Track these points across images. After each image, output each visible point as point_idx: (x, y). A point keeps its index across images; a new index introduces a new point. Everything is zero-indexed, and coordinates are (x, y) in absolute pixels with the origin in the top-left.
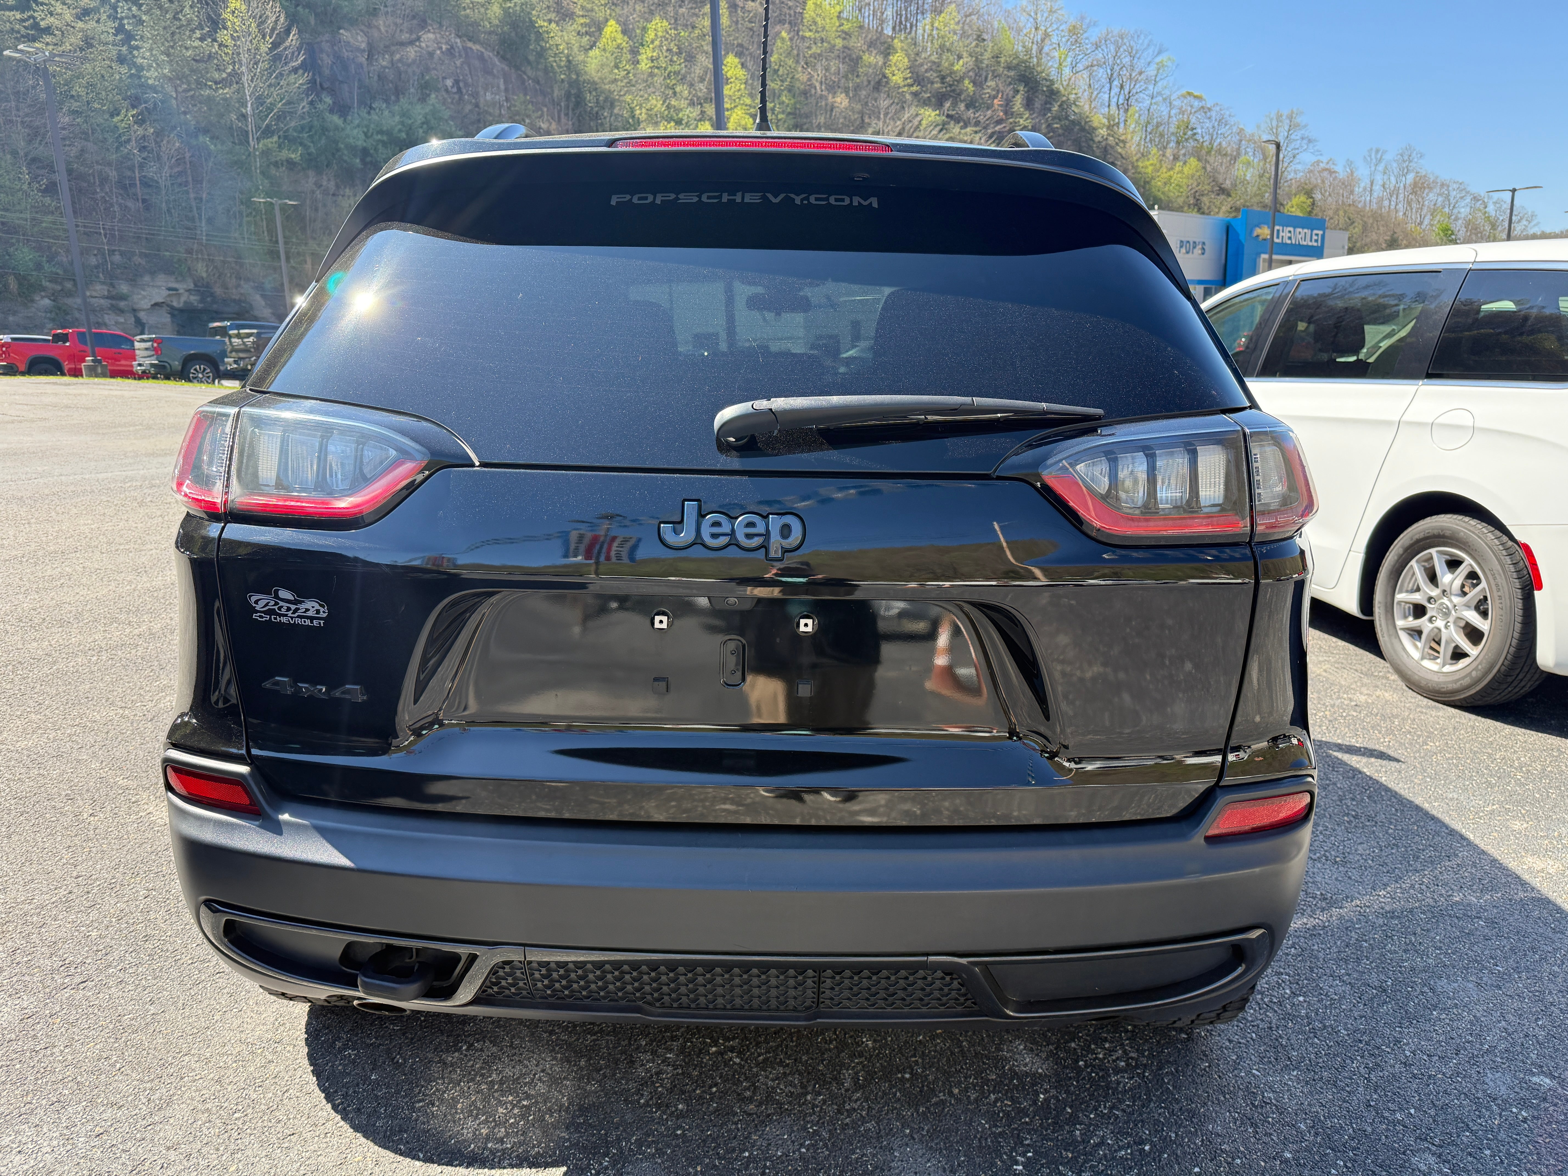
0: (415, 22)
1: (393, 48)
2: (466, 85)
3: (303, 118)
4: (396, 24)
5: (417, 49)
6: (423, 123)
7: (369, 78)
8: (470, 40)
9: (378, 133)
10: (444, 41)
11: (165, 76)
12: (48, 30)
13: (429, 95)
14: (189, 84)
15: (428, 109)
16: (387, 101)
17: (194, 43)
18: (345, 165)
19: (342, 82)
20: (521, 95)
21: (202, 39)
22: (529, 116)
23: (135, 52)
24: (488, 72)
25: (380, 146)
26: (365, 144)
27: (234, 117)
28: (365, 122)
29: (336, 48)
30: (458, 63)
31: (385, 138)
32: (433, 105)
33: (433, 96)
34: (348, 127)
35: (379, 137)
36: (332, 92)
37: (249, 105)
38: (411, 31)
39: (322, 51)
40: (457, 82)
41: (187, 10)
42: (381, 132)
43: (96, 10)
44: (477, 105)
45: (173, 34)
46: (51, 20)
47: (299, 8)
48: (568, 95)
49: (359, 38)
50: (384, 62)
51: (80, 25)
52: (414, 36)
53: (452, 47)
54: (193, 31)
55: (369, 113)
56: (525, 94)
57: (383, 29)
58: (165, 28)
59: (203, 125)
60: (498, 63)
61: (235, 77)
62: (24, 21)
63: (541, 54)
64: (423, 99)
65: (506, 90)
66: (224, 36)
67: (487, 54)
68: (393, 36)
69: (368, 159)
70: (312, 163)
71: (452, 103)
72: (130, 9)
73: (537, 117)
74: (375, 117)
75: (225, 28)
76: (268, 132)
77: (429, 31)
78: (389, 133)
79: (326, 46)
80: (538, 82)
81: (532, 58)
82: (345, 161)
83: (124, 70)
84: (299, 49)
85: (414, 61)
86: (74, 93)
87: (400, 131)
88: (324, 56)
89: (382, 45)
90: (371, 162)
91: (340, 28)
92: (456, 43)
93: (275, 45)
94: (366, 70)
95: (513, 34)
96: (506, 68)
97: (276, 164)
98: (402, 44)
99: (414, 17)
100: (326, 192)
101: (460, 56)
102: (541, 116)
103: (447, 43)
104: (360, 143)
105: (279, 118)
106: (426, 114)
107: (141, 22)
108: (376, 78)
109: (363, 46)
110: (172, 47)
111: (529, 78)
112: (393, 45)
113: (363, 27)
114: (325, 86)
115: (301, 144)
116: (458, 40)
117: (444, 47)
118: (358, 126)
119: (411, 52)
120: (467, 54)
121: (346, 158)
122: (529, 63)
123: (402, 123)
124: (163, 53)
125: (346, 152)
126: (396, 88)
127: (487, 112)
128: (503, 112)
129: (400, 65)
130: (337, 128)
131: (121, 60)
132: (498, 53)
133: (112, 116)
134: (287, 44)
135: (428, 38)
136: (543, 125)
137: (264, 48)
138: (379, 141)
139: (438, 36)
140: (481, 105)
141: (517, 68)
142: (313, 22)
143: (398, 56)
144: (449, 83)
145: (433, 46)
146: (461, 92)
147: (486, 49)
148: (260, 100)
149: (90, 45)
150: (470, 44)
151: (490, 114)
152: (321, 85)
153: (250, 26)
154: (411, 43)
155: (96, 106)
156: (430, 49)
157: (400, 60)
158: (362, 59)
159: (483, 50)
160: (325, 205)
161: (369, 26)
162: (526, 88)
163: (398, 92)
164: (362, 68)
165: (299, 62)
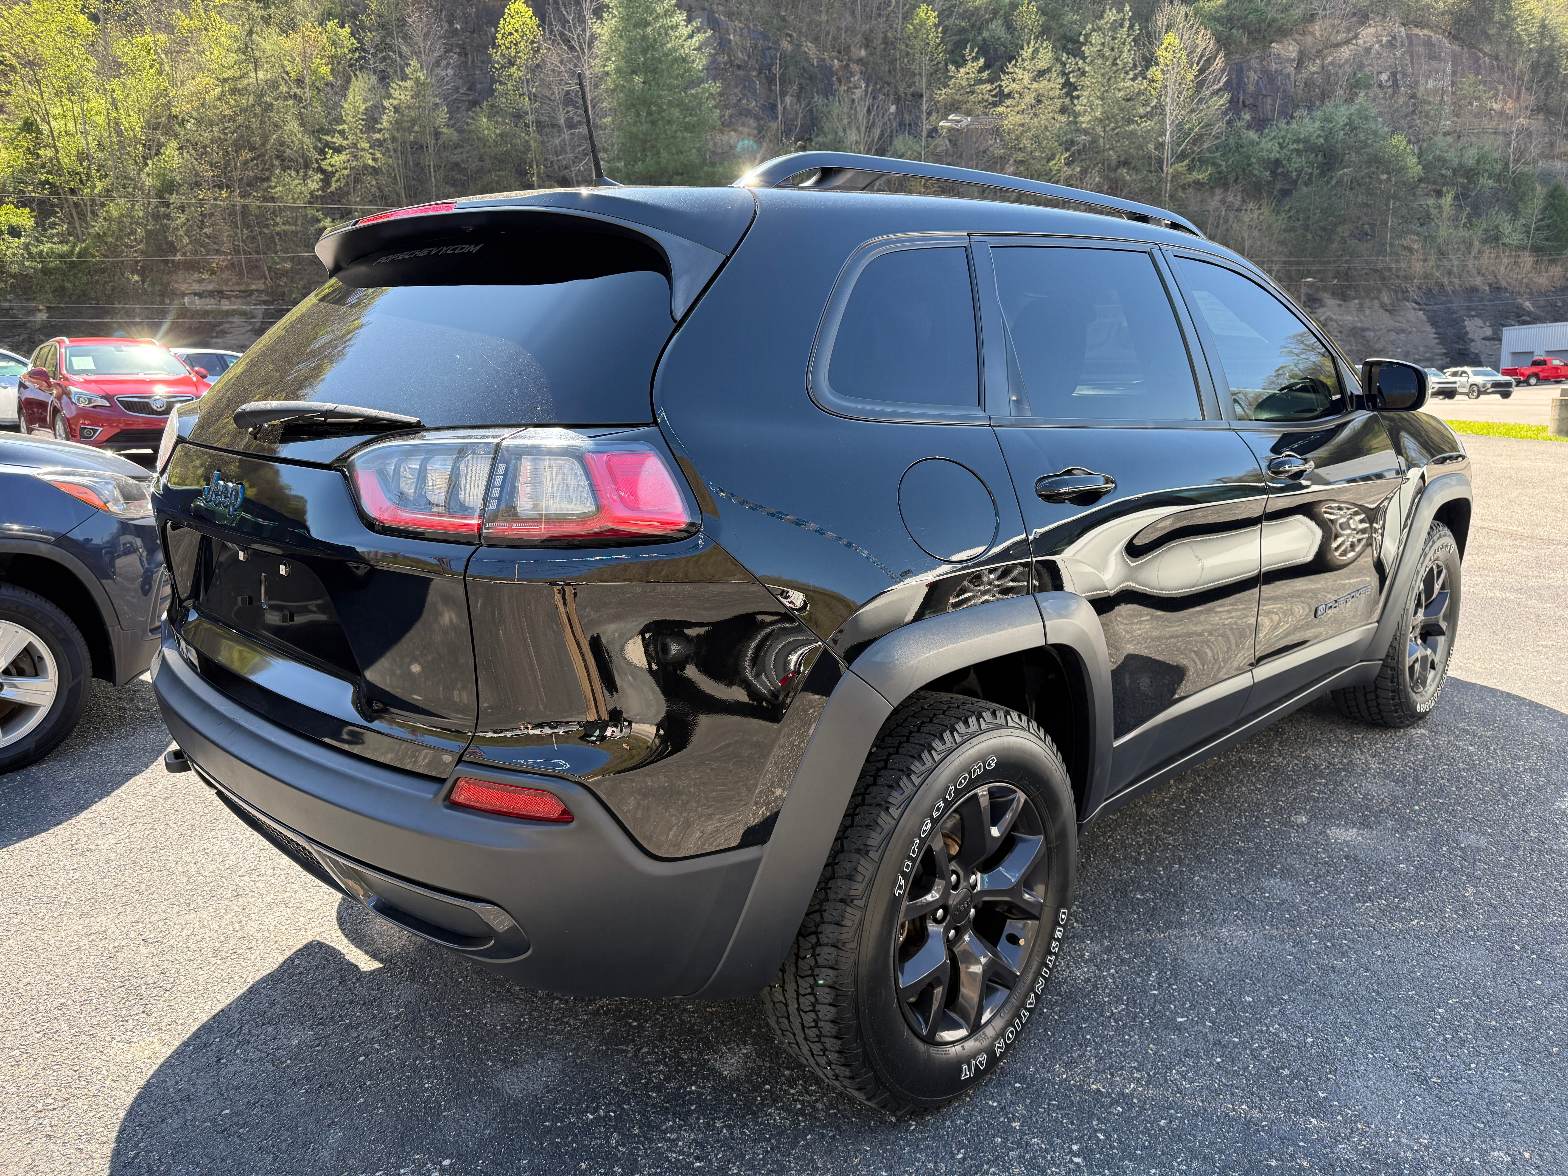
0: (1355, 19)
1: (1325, 51)
2: (1405, 75)
3: (1217, 138)
4: (1333, 26)
5: (1353, 47)
6: (1345, 125)
7: (1295, 86)
8: (1416, 26)
9: (1294, 142)
10: (1385, 33)
11: (1096, 118)
12: (1009, 95)
13: (1357, 94)
14: (1116, 122)
15: (1354, 108)
16: (1310, 109)
17: (1127, 84)
18: (1254, 179)
19: (1266, 96)
20: (1472, 76)
21: (1133, 79)
22: (1478, 99)
23: (1076, 102)
24: (1433, 56)
25: (1294, 156)
26: (1278, 156)
27: (1151, 146)
28: (1283, 133)
29: (1265, 63)
30: (1398, 54)
31: (1301, 146)
32: (1361, 103)
33: (1362, 94)
34: (1264, 141)
35: (1295, 146)
36: (1254, 107)
37: (1168, 134)
38: (1349, 30)
39: (1250, 68)
40: (1394, 75)
41: (1125, 55)
42: (1298, 141)
43: (1049, 70)
44: (1413, 96)
45: (1109, 79)
46: (1014, 86)
47: (1234, 31)
48: (1534, 67)
49: (1291, 48)
50: (1313, 68)
51: (1035, 85)
52: (1352, 34)
53: (1394, 38)
54: (1127, 73)
55: (1288, 123)
56: (1476, 75)
57: (1318, 34)
58: (1103, 75)
59: (1122, 158)
60: (1447, 45)
61: (1160, 109)
62: (990, 91)
63: (1507, 24)
64: (1350, 100)
65: (1454, 73)
66: (1154, 72)
67: (1435, 37)
68: (1328, 39)
69: (1280, 170)
70: (1221, 181)
71: (1385, 98)
72: (1077, 64)
73: (1488, 98)
74: (1294, 126)
75: (1157, 64)
76: (1182, 156)
77: (1370, 26)
78: (1306, 141)
79: (1255, 63)
80: (1497, 58)
81: (1492, 31)
82: (1255, 176)
83: (1063, 119)
84: (1223, 70)
85: (1347, 61)
86: (1021, 146)
87: (1319, 136)
88: (1251, 74)
89: (1314, 51)
90: (1282, 174)
91: (1272, 42)
92: (1400, 32)
93: (1201, 71)
94: (1292, 79)
95: (1473, 10)
96: (1457, 48)
97: (1183, 188)
98: (1338, 45)
99: (1354, 14)
100: (1229, 208)
101: (1402, 45)
102: (1495, 96)
103: (1388, 34)
104: (1274, 155)
105: (1195, 142)
106: (1351, 114)
107: (1083, 73)
108: (1302, 85)
109: (1294, 55)
110: (1107, 91)
111: (1485, 54)
112: (1327, 48)
113: (1296, 36)
114: (1247, 103)
115: (1213, 164)
116: (1403, 29)
117: (1384, 39)
118: (1274, 138)
119: (1345, 52)
120: (1411, 44)
121: (1255, 172)
122: (1488, 37)
123: (1322, 128)
124: (1098, 98)
125: (1257, 166)
126: (1323, 94)
127: (1425, 102)
128: (1445, 98)
129: (1330, 68)
130: (1252, 144)
131: (1063, 110)
132: (1450, 33)
133: (1048, 161)
134: (1212, 69)
135: (1368, 34)
136: (1495, 106)
137: (1190, 76)
138: (1296, 150)
139: (1379, 28)
140: (1419, 95)
141: (1471, 46)
142: (1245, 41)
143: (1330, 59)
144: (1384, 77)
145: (1371, 40)
146: (1397, 86)
147: (1435, 32)
148: (1179, 126)
149: (1039, 102)
150: (1416, 31)
151: (1429, 103)
152: (1244, 102)
153: (1180, 58)
154: (1347, 42)
155: (1037, 154)
156: (1368, 45)
157: (1331, 63)
158: (1291, 70)
159: (1431, 34)
160: (1226, 221)
161: (1304, 34)
162: (1480, 66)
163: (1324, 96)
164: (1289, 78)
165: (1221, 84)
